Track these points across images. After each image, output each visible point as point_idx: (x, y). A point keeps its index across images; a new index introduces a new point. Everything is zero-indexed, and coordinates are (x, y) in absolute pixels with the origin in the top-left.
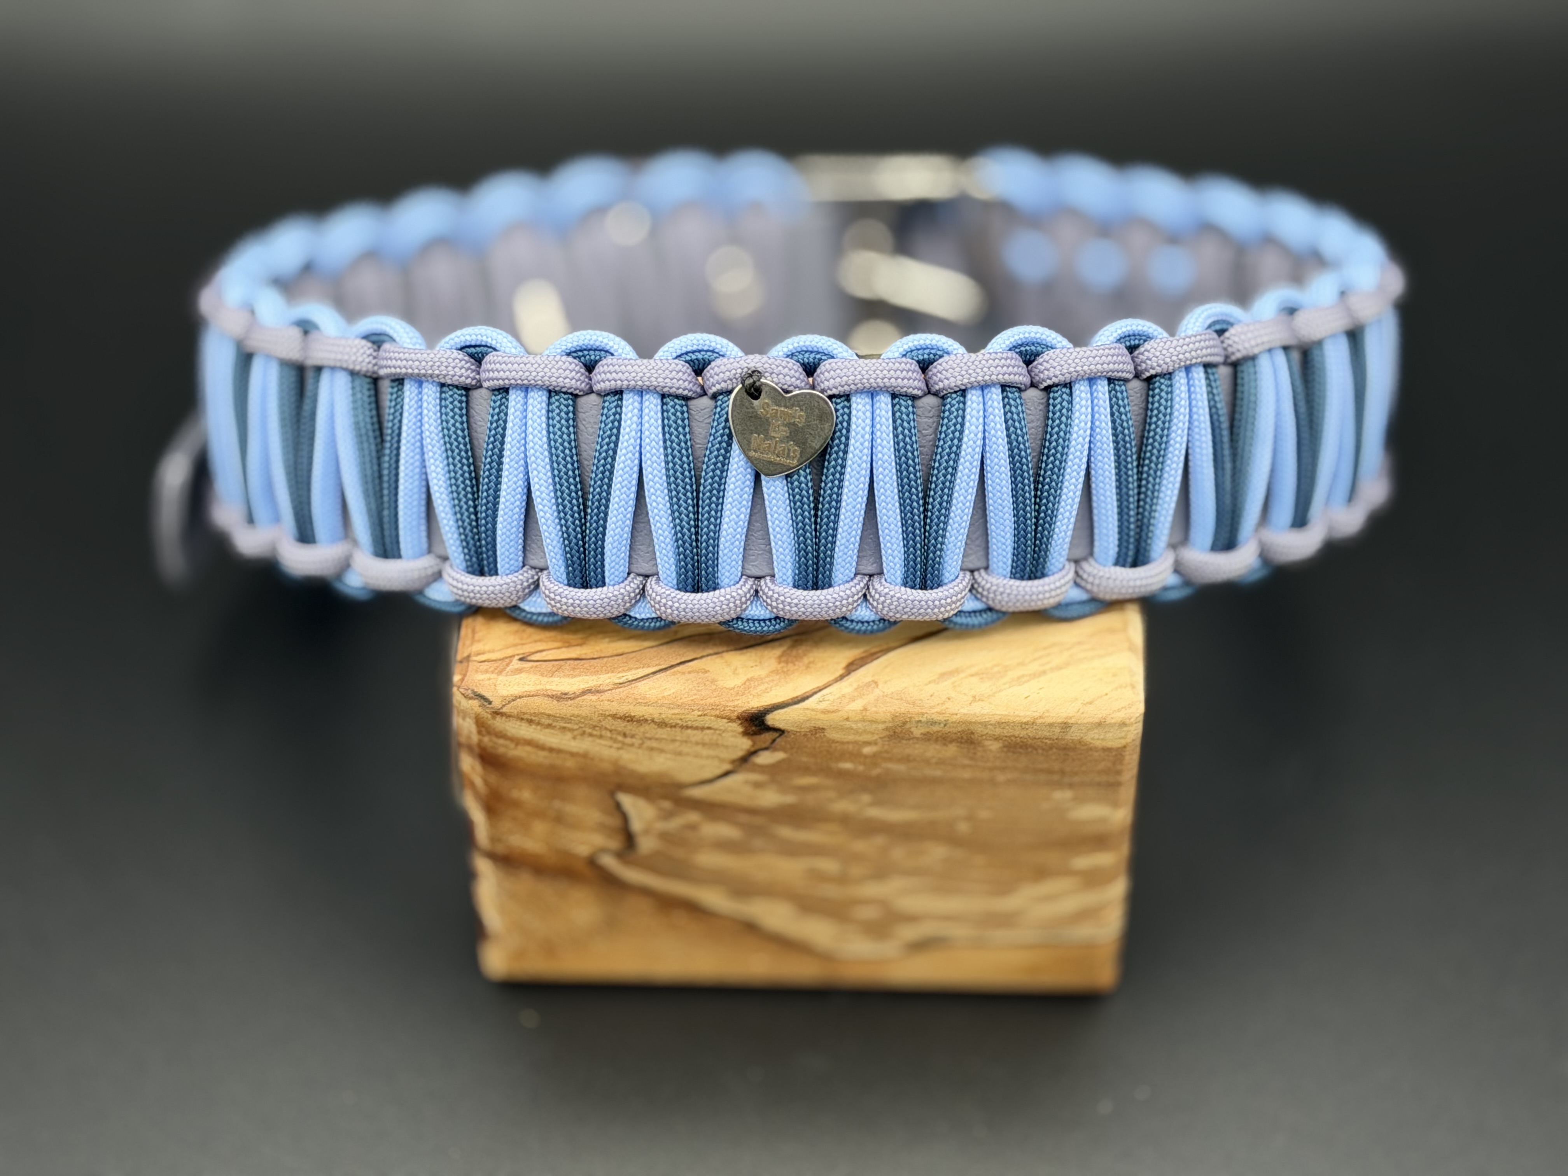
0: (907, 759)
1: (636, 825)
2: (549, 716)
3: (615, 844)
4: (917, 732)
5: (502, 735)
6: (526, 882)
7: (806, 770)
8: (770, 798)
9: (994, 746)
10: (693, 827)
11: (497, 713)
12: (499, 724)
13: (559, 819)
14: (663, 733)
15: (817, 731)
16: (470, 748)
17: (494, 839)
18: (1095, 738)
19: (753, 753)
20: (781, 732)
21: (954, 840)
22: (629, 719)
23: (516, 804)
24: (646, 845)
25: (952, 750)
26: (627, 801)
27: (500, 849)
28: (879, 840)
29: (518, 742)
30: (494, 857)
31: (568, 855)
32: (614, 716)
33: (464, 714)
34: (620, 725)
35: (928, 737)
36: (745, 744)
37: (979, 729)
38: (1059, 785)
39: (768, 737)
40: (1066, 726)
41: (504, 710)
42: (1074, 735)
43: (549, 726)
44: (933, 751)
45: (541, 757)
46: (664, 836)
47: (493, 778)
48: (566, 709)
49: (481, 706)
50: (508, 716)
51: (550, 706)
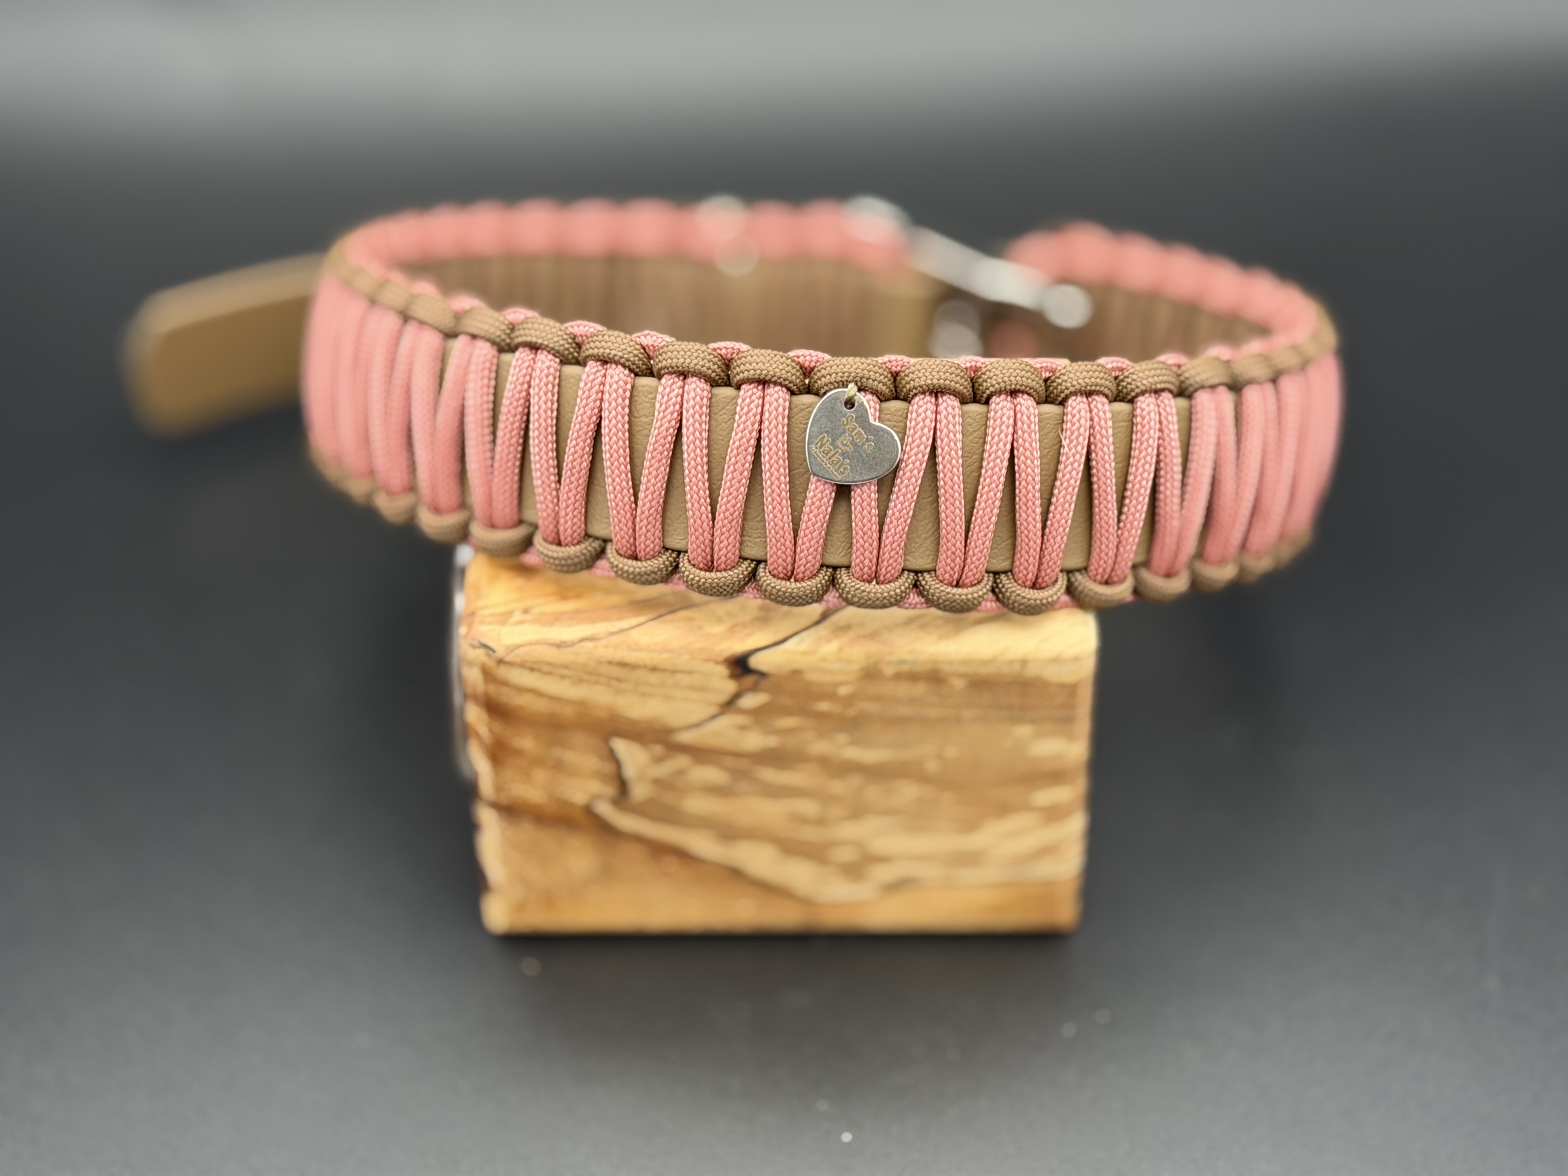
0: (878, 698)
1: (630, 771)
2: (549, 664)
3: (610, 790)
4: (889, 671)
5: (505, 683)
6: (527, 831)
7: (786, 711)
8: (754, 741)
9: (959, 684)
10: (681, 772)
11: (501, 662)
12: (503, 672)
13: (558, 767)
14: (654, 678)
15: (796, 673)
16: (476, 698)
17: (498, 788)
18: (1053, 674)
19: (736, 696)
20: (762, 675)
21: (923, 778)
22: (623, 665)
23: (518, 753)
24: (640, 791)
25: (921, 688)
26: (620, 746)
27: (503, 799)
28: (855, 781)
29: (521, 690)
30: (497, 806)
31: (565, 803)
32: (610, 663)
33: (471, 664)
34: (615, 671)
35: (899, 677)
36: (730, 687)
37: (946, 668)
38: (1019, 720)
39: (749, 680)
40: (1024, 662)
41: (508, 658)
42: (1032, 671)
43: (550, 674)
46: (657, 782)
48: (565, 656)
49: (488, 655)
50: (511, 664)
51: (550, 654)
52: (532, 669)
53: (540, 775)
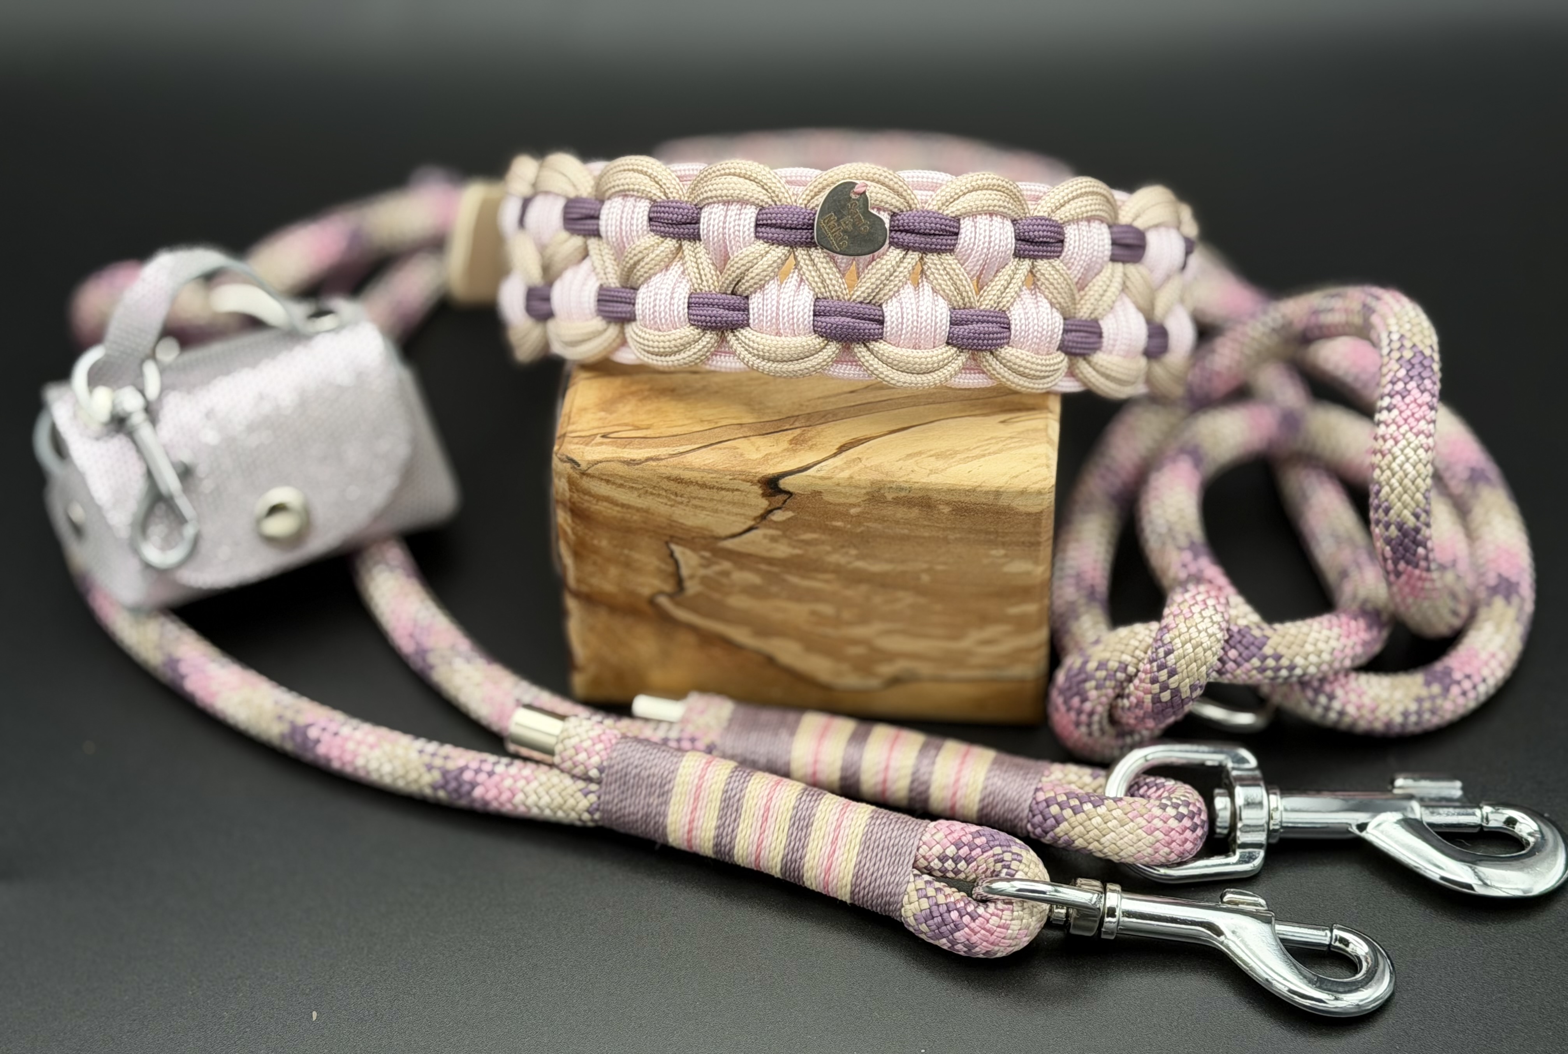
0: (882, 520)
1: (685, 572)
2: (621, 477)
3: (668, 587)
4: (890, 497)
5: (587, 492)
6: (603, 617)
7: (809, 527)
8: (782, 550)
9: (946, 510)
10: (726, 574)
11: (584, 474)
12: (585, 483)
13: (628, 564)
14: (703, 493)
15: (817, 493)
16: (564, 504)
17: (579, 581)
18: (1020, 505)
19: (770, 511)
20: (790, 494)
21: (920, 590)
22: (679, 480)
23: (596, 551)
24: (692, 587)
25: (915, 512)
26: (678, 550)
27: (584, 589)
28: (864, 588)
29: (599, 498)
30: (577, 595)
31: (632, 594)
32: (669, 478)
33: (560, 476)
34: (673, 486)
35: (897, 501)
36: (764, 504)
37: (935, 496)
38: (993, 544)
39: (781, 498)
40: (998, 493)
41: (589, 471)
42: (1003, 502)
43: (621, 486)
44: (901, 513)
45: (614, 512)
46: (705, 580)
47: (580, 529)
48: (634, 472)
49: (572, 468)
50: (592, 476)
51: (622, 469)
52: (608, 481)
53: (613, 571)
